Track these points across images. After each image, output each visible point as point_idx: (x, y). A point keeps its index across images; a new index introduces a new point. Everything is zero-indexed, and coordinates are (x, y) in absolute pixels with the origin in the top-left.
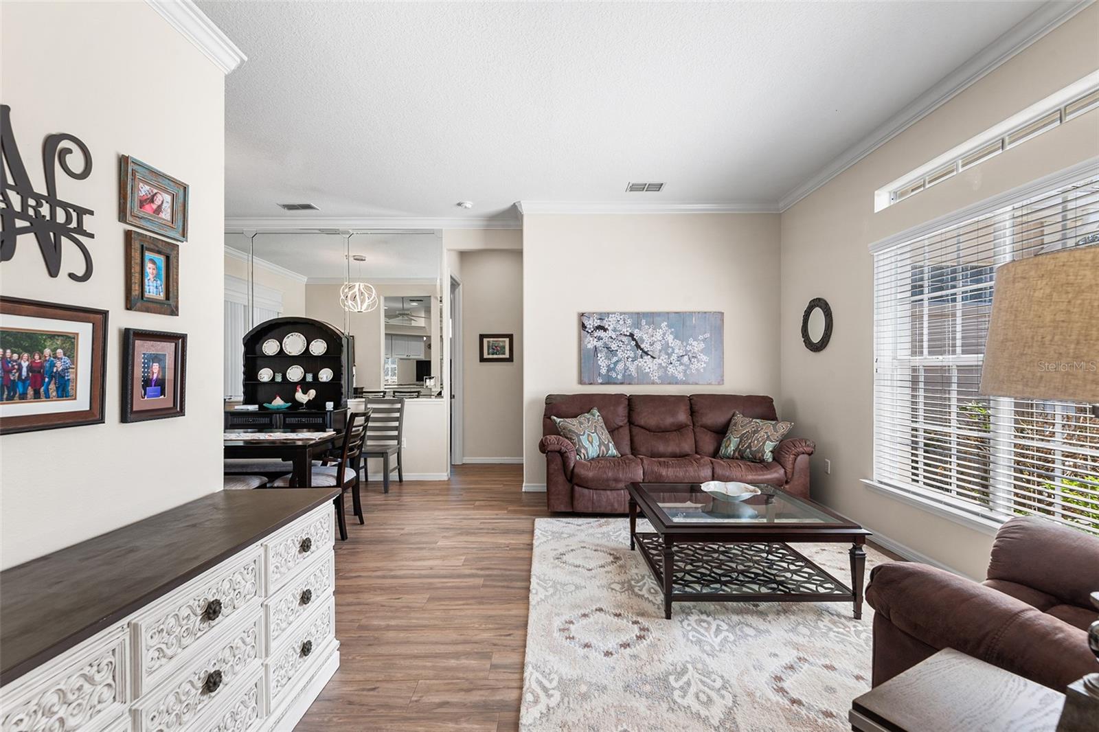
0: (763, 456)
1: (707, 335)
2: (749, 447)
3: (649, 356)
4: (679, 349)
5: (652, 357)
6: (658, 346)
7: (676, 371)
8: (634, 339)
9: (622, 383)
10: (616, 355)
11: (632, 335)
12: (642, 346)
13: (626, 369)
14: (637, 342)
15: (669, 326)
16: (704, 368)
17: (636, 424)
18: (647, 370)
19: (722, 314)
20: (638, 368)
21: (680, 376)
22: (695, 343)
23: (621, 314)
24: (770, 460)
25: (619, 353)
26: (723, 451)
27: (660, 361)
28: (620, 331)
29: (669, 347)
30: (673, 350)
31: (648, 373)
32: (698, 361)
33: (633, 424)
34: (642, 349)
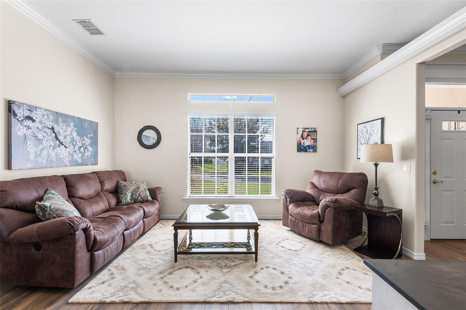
0: (148, 198)
1: (92, 135)
2: (139, 195)
3: (63, 146)
4: (79, 143)
5: (65, 146)
6: (68, 139)
7: (78, 157)
8: (54, 132)
9: (46, 167)
10: (42, 144)
11: (53, 129)
12: (59, 138)
13: (49, 155)
14: (56, 135)
15: (75, 126)
16: (90, 155)
18: (62, 156)
19: (98, 123)
20: (57, 154)
21: (80, 161)
22: (86, 139)
23: (46, 110)
24: (151, 199)
25: (44, 142)
26: (124, 201)
27: (69, 150)
28: (45, 124)
29: (74, 140)
30: (76, 142)
31: (62, 158)
32: (88, 151)
34: (59, 140)
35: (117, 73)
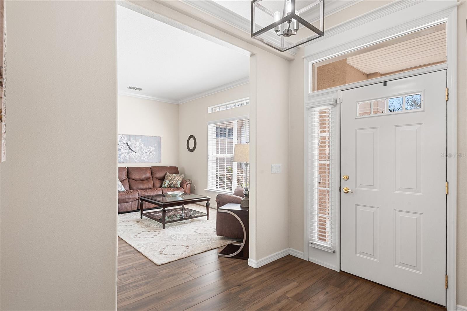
0: (177, 186)
1: (156, 145)
2: (173, 183)
3: (134, 152)
4: (146, 150)
5: (135, 152)
6: (138, 148)
7: (145, 158)
8: (128, 145)
9: (123, 163)
10: (121, 152)
11: (127, 144)
12: (131, 148)
13: (125, 157)
14: (129, 146)
15: (142, 141)
16: (155, 157)
17: (131, 178)
18: (133, 157)
19: (161, 137)
20: (130, 157)
21: (146, 160)
22: (151, 148)
23: (123, 135)
24: (179, 187)
25: (122, 151)
26: (163, 185)
27: (138, 154)
28: (122, 142)
29: (142, 149)
30: (143, 150)
31: (134, 159)
32: (153, 154)
33: (130, 178)
34: (131, 149)
35: (180, 102)
